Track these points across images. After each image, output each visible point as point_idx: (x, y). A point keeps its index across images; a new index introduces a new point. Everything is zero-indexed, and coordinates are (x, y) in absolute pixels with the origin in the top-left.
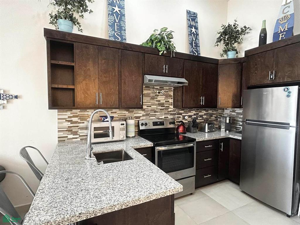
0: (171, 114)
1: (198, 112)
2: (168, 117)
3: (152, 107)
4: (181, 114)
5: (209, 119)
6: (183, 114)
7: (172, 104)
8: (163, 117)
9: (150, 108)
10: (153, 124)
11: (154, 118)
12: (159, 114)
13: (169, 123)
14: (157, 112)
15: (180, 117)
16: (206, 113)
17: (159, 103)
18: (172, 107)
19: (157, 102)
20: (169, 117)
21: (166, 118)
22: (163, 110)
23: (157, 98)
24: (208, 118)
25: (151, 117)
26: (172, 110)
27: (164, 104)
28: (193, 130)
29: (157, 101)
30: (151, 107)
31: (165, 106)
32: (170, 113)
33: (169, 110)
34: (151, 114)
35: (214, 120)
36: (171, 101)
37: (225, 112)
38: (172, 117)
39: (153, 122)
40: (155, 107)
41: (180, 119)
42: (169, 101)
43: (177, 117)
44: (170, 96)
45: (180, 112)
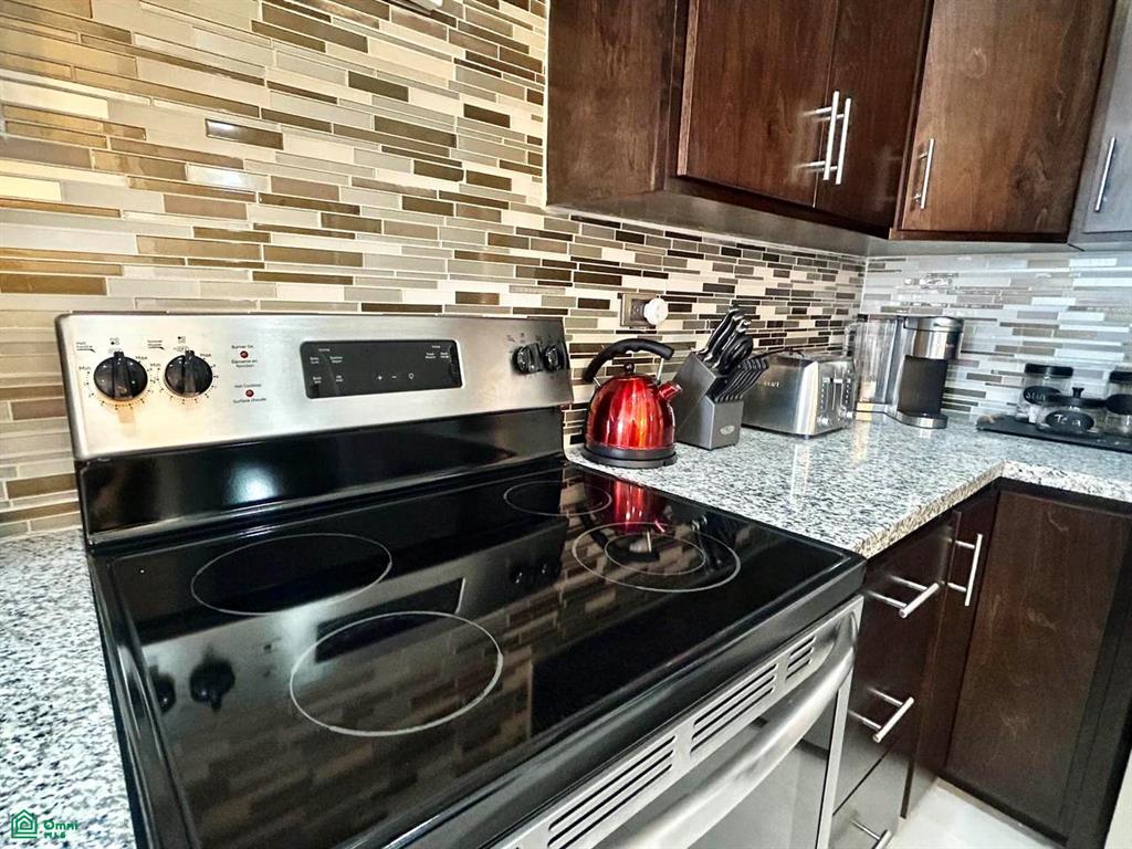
0: (526, 269)
1: (732, 276)
2: (494, 298)
3: (298, 143)
4: (610, 275)
5: (790, 335)
6: (628, 281)
7: (535, 159)
8: (444, 294)
9: (268, 154)
10: (309, 370)
11: (335, 293)
12: (394, 248)
13: (508, 356)
14: (373, 227)
15: (605, 304)
16: (774, 283)
17: (391, 109)
18: (532, 188)
19: (365, 97)
20: (510, 300)
21: (470, 310)
22: (447, 210)
23: (360, 44)
24: (780, 324)
25: (281, 286)
26: (537, 223)
27: (452, 140)
28: (718, 426)
29: (358, 82)
30: (275, 141)
31: (467, 166)
32: (515, 252)
33: (512, 219)
34: (278, 240)
35: (812, 340)
36: (530, 121)
37: (864, 291)
38: (534, 301)
39: (308, 350)
40: (340, 152)
41: (606, 323)
42: (503, 120)
43: (584, 303)
44: (516, 61)
45: (609, 254)
